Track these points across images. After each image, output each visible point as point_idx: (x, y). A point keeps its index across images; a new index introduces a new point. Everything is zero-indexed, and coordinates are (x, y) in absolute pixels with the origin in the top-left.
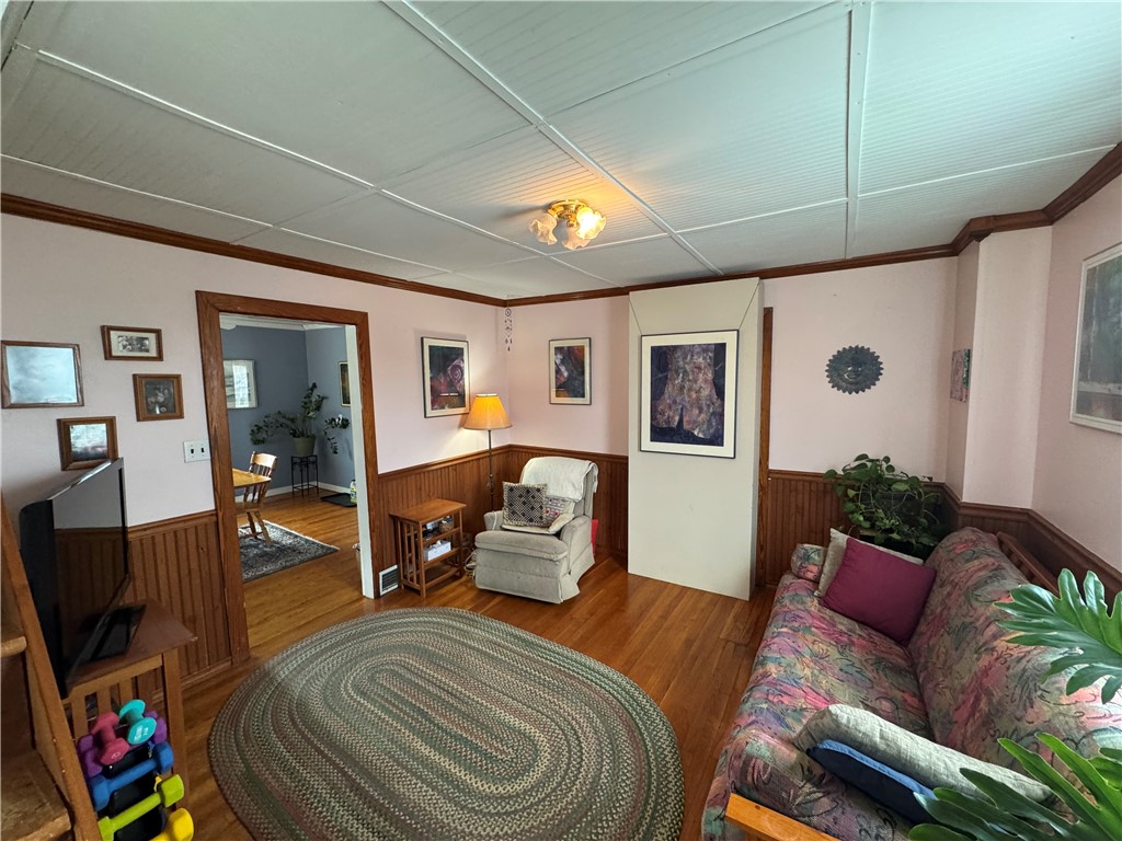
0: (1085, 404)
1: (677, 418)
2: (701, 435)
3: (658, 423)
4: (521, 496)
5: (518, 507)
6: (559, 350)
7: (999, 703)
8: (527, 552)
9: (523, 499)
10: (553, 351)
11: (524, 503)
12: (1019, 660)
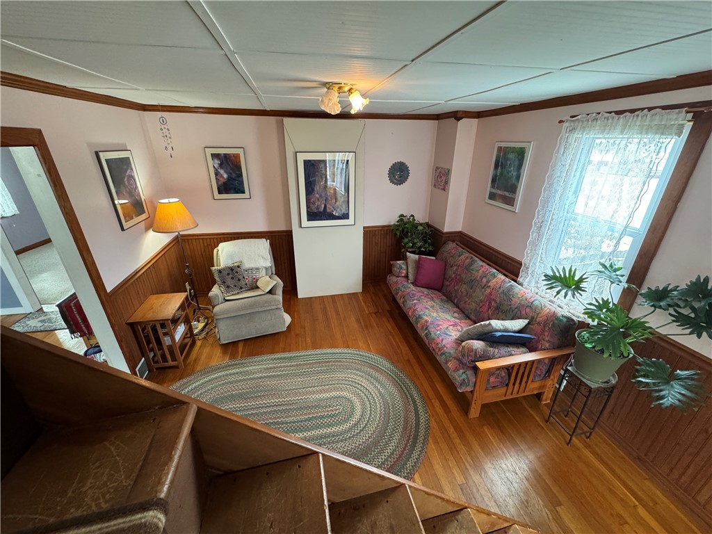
0: (492, 196)
1: (323, 206)
2: (337, 215)
3: (312, 209)
4: (228, 274)
5: (229, 282)
6: (214, 156)
7: (500, 302)
8: (261, 309)
9: (231, 276)
10: (209, 157)
11: (232, 278)
12: (500, 288)
